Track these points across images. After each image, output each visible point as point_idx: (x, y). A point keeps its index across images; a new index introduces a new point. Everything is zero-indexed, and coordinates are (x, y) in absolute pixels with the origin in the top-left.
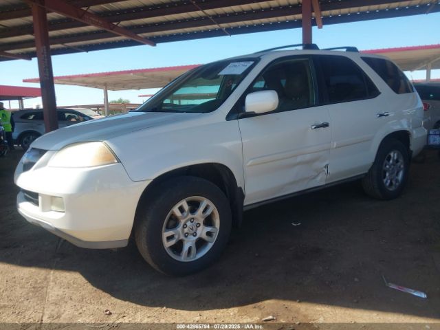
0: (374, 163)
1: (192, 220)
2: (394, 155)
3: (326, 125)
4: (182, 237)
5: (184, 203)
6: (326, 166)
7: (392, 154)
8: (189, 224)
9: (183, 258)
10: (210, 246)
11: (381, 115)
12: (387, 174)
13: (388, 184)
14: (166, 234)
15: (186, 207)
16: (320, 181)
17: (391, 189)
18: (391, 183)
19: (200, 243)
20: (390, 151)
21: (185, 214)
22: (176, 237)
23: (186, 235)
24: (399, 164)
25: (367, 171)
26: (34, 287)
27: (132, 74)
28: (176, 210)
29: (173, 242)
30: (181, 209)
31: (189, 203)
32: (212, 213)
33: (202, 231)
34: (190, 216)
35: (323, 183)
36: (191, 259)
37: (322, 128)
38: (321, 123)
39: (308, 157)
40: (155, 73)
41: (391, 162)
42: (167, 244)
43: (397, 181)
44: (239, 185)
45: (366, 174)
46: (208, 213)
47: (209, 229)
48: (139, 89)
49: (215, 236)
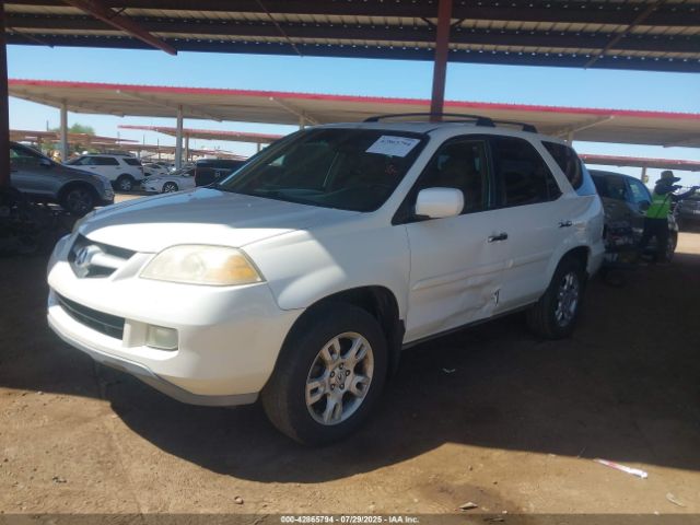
0: (548, 290)
1: (341, 366)
2: (569, 279)
3: (503, 237)
4: (328, 391)
5: (335, 342)
6: (497, 293)
7: (567, 278)
8: (337, 371)
9: (326, 419)
10: (359, 402)
11: (563, 226)
12: (560, 305)
13: (559, 318)
14: (311, 386)
15: (338, 348)
16: (487, 311)
17: (562, 325)
18: (563, 317)
19: (348, 398)
20: (567, 273)
21: (335, 356)
22: (321, 389)
23: (332, 387)
24: (573, 290)
25: (537, 300)
26: (99, 462)
27: (118, 91)
28: (325, 352)
29: (317, 397)
30: (332, 351)
31: (341, 341)
32: (366, 357)
33: (351, 382)
34: (341, 360)
35: (490, 315)
36: (336, 422)
37: (499, 241)
38: (498, 234)
39: (480, 280)
40: (159, 95)
41: (566, 287)
42: (311, 400)
43: (569, 313)
44: (401, 318)
45: (536, 303)
46: (361, 356)
47: (359, 379)
48: (123, 115)
49: (366, 388)
